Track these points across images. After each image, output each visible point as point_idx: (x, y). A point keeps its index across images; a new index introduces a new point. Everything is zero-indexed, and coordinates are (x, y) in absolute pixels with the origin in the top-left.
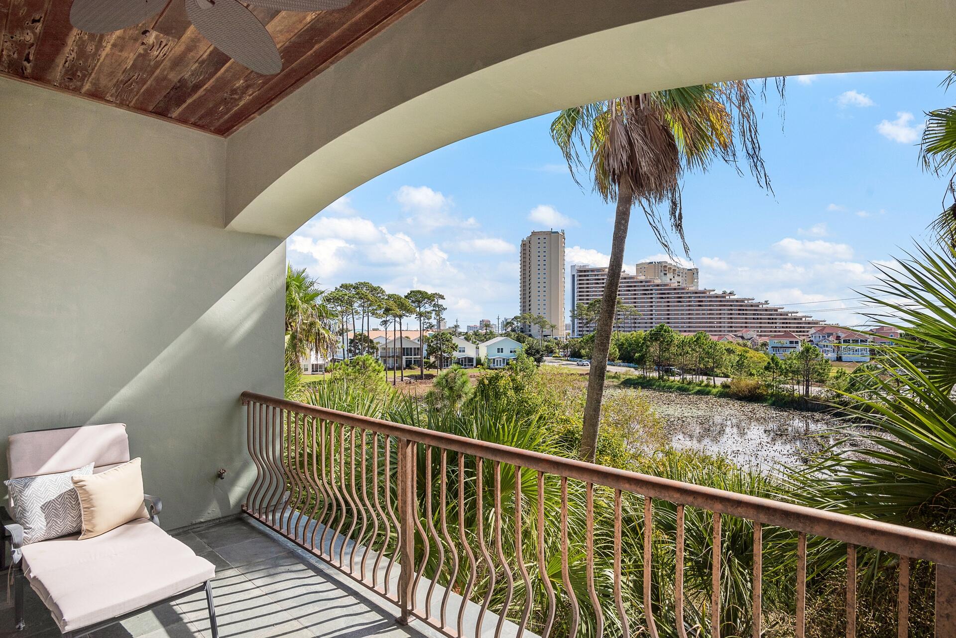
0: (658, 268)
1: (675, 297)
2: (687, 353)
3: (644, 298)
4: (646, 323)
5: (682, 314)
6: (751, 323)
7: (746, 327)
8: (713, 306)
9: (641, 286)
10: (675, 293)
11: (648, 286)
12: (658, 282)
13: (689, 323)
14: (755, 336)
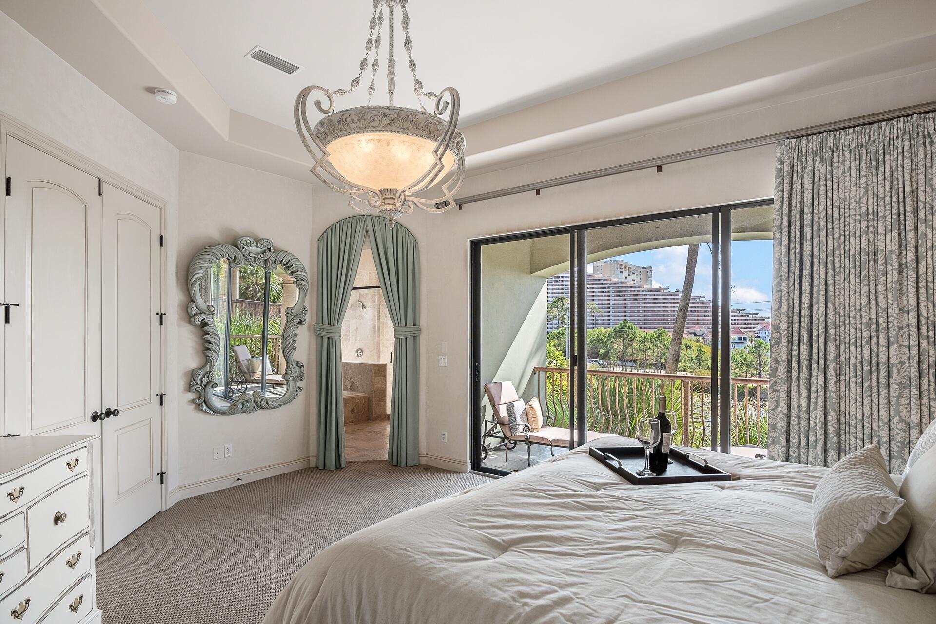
0: (614, 266)
1: (631, 295)
2: (649, 348)
3: (601, 296)
4: (603, 320)
5: (638, 311)
6: (703, 320)
7: (698, 324)
8: (667, 303)
9: (599, 284)
10: (631, 291)
11: (606, 284)
12: (615, 280)
13: (645, 320)
14: (706, 332)
